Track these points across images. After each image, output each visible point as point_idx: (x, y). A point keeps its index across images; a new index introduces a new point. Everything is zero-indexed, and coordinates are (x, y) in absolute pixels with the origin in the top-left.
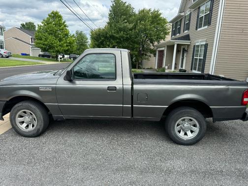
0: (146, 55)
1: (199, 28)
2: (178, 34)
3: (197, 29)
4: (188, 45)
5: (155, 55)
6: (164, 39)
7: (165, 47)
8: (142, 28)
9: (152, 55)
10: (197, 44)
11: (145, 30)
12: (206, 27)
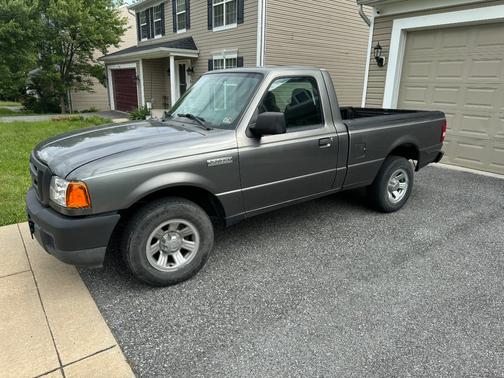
0: (79, 79)
1: (216, 26)
2: (160, 36)
3: (210, 27)
4: (194, 60)
5: (103, 80)
6: (115, 43)
7: (137, 62)
8: (63, 15)
9: (95, 80)
10: (215, 58)
11: (72, 20)
12: (235, 25)
